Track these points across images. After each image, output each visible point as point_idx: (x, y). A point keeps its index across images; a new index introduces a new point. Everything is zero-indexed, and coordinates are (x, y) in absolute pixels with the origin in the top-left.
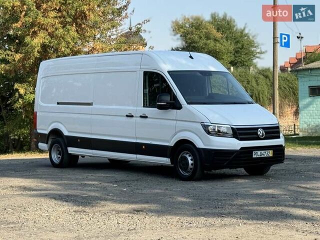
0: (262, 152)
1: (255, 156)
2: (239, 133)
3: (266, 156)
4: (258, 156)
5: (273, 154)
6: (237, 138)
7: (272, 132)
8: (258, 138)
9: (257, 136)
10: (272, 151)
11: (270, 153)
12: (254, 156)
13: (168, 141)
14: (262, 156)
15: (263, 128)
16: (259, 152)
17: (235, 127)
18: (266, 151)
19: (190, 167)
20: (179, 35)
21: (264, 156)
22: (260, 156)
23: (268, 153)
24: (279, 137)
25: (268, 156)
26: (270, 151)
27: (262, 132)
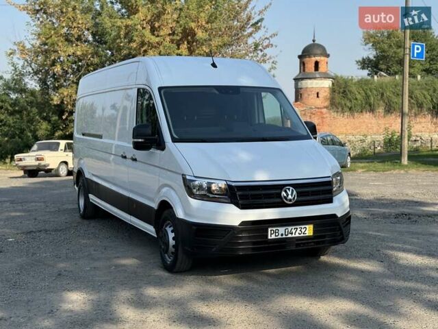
0: (290, 228)
1: (273, 237)
2: (240, 195)
3: (297, 235)
4: (280, 236)
5: (314, 231)
6: (237, 205)
7: (319, 191)
8: (282, 204)
9: (278, 200)
10: (312, 226)
11: (308, 230)
12: (271, 236)
13: (152, 200)
14: (290, 236)
15: (295, 186)
16: (282, 230)
17: (233, 184)
18: (298, 227)
19: (171, 249)
20: (371, 44)
21: (293, 235)
22: (284, 236)
23: (303, 230)
24: (330, 201)
25: (302, 235)
26: (307, 226)
27: (290, 193)
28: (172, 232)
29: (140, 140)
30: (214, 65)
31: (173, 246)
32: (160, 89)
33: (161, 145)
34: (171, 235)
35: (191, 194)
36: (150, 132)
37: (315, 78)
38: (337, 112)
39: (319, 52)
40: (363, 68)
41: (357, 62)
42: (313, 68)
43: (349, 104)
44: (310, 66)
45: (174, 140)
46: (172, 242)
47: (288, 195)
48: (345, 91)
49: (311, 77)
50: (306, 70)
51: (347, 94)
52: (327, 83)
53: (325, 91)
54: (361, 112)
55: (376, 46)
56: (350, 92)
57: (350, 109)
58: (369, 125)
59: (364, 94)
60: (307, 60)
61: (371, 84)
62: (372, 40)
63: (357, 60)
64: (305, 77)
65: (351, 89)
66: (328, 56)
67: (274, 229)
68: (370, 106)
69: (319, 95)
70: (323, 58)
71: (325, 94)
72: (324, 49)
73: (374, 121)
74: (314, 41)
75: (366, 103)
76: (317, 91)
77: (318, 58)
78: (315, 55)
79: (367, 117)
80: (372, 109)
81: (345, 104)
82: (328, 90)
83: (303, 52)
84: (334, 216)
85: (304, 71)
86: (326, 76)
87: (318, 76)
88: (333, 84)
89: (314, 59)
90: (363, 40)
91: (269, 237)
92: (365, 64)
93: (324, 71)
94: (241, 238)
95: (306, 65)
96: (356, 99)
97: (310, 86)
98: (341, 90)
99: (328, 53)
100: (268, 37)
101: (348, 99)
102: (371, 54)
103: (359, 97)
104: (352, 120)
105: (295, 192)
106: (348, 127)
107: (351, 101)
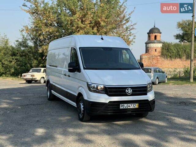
0: (129, 105)
1: (122, 108)
2: (109, 91)
3: (132, 107)
4: (125, 108)
5: (139, 106)
6: (108, 95)
7: (142, 90)
8: (126, 95)
9: (124, 93)
10: (138, 104)
11: (136, 106)
12: (121, 108)
13: (75, 92)
14: (129, 108)
15: (131, 88)
16: (126, 105)
17: (106, 86)
18: (132, 104)
19: (82, 112)
20: (181, 28)
21: (130, 107)
22: (126, 108)
23: (134, 106)
24: (146, 94)
25: (134, 107)
26: (136, 104)
27: (129, 90)
28: (83, 105)
29: (71, 68)
30: (102, 39)
31: (83, 111)
32: (80, 48)
33: (79, 71)
34: (82, 106)
35: (90, 90)
36: (75, 65)
37: (155, 43)
38: (164, 58)
39: (156, 31)
40: (177, 39)
41: (174, 36)
42: (154, 38)
43: (170, 55)
44: (153, 38)
45: (84, 69)
46: (82, 109)
47: (128, 91)
48: (168, 49)
49: (153, 42)
50: (151, 39)
51: (169, 50)
52: (160, 45)
53: (159, 49)
54: (175, 58)
55: (183, 29)
56: (170, 49)
57: (170, 57)
58: (179, 64)
59: (176, 50)
60: (151, 35)
61: (180, 46)
62: (181, 26)
63: (174, 35)
64: (150, 42)
65: (170, 48)
66: (161, 33)
67: (123, 105)
68: (179, 55)
69: (156, 51)
70: (158, 34)
71: (159, 50)
72: (159, 30)
73: (181, 62)
74: (154, 26)
75: (178, 54)
76: (156, 49)
77: (156, 34)
78: (155, 33)
79: (178, 60)
80: (180, 57)
81: (168, 55)
82: (160, 48)
83: (150, 31)
84: (147, 100)
85: (150, 39)
86: (160, 42)
87: (156, 42)
88: (163, 45)
89: (154, 34)
90: (177, 26)
91: (120, 108)
92: (178, 37)
93: (159, 40)
94: (109, 108)
95: (151, 37)
96: (173, 52)
97: (152, 46)
98: (166, 48)
99: (161, 32)
100: (132, 25)
101: (169, 52)
102: (181, 32)
103: (174, 51)
104: (171, 62)
105: (131, 90)
106: (169, 65)
107: (170, 53)
